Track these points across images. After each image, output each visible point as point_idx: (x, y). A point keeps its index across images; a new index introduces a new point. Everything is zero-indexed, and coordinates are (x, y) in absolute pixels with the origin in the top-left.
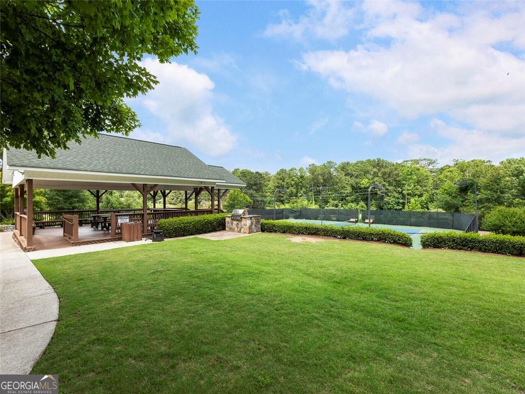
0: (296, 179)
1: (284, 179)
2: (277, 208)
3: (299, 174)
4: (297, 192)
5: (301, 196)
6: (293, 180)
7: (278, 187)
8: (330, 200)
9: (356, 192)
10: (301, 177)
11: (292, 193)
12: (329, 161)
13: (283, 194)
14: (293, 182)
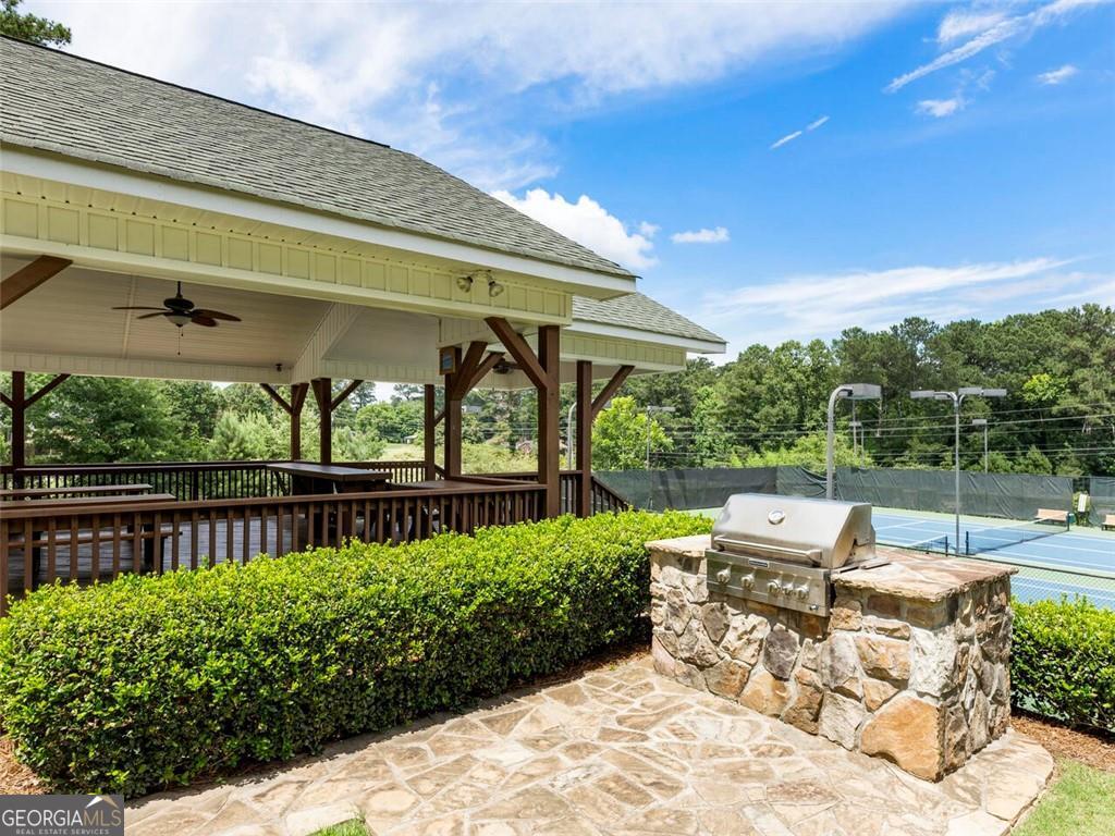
0: (799, 376)
1: (761, 377)
2: (737, 463)
3: (808, 361)
4: (802, 415)
5: (814, 428)
6: (790, 379)
7: (741, 400)
8: (914, 442)
9: (1004, 418)
10: (815, 371)
11: (787, 418)
12: (909, 317)
13: (757, 421)
14: (789, 386)
